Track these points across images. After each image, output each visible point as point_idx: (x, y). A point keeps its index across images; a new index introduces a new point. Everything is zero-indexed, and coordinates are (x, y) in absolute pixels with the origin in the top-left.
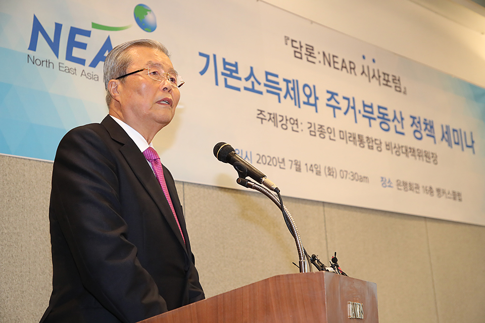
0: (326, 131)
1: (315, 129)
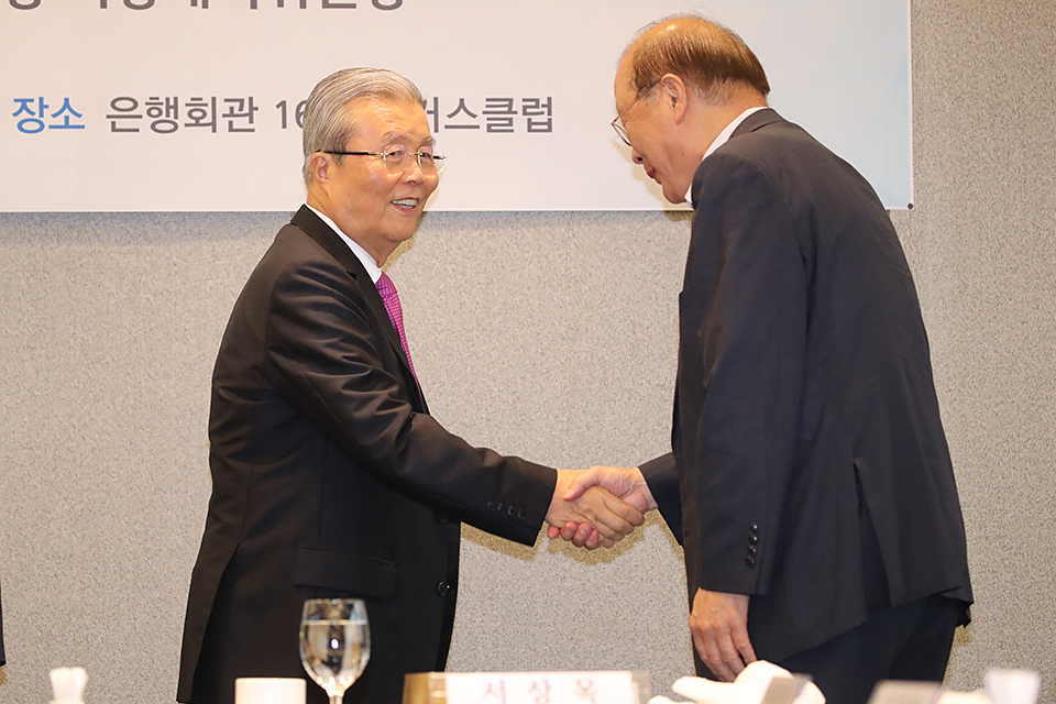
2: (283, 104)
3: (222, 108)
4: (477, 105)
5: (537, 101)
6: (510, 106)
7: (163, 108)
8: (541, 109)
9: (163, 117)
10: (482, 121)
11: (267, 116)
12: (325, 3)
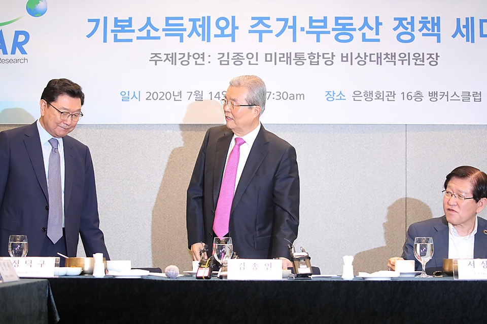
0: (245, 57)
1: (228, 59)
2: (403, 93)
3: (386, 94)
4: (459, 94)
5: (477, 93)
6: (469, 94)
7: (368, 94)
8: (478, 95)
9: (368, 97)
10: (461, 98)
11: (399, 96)
12: (416, 64)
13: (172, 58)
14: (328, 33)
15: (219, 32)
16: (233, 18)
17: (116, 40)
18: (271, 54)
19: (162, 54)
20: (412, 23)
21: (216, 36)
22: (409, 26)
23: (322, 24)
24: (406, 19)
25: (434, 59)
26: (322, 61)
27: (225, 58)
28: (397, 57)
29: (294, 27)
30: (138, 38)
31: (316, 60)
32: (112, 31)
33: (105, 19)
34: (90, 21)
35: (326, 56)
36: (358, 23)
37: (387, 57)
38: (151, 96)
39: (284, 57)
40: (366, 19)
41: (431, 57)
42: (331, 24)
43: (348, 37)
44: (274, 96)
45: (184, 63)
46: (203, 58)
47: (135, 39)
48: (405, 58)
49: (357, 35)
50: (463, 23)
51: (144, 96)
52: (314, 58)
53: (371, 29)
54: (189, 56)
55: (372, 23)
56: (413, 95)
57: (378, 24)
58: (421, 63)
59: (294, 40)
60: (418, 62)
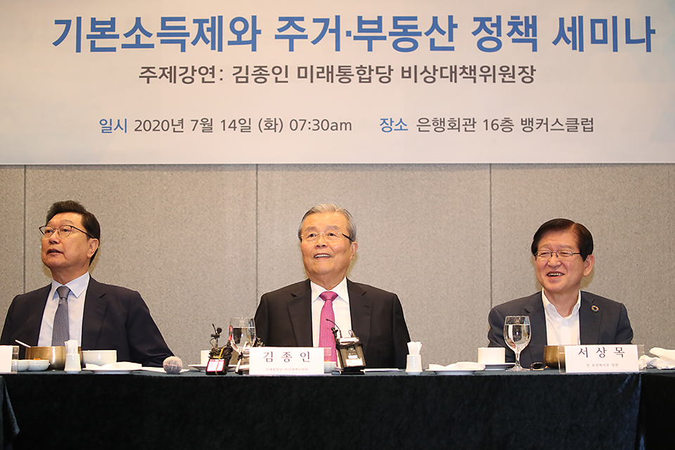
0: (270, 72)
1: (247, 74)
2: (486, 121)
3: (462, 122)
4: (563, 121)
5: (587, 119)
6: (576, 122)
7: (439, 122)
8: (589, 123)
9: (439, 126)
10: (565, 127)
11: (480, 125)
12: (503, 81)
13: (170, 74)
14: (384, 38)
15: (234, 38)
16: (254, 18)
17: (93, 49)
18: (306, 68)
19: (157, 68)
20: (498, 25)
21: (230, 43)
22: (494, 29)
23: (376, 26)
24: (490, 19)
25: (528, 74)
26: (375, 77)
27: (243, 73)
28: (478, 72)
29: (337, 31)
30: (124, 46)
31: (367, 76)
32: (89, 37)
33: (79, 19)
34: (57, 22)
35: (380, 70)
36: (424, 25)
37: (464, 72)
38: (142, 126)
39: (323, 72)
40: (435, 19)
41: (524, 71)
42: (388, 26)
43: (410, 45)
44: (309, 126)
45: (186, 80)
46: (213, 73)
47: (119, 48)
48: (488, 73)
49: (423, 41)
50: (568, 24)
51: (132, 125)
52: (365, 74)
53: (443, 33)
54: (193, 71)
55: (444, 25)
56: (499, 123)
57: (452, 26)
58: (511, 79)
59: (338, 49)
60: (507, 78)
